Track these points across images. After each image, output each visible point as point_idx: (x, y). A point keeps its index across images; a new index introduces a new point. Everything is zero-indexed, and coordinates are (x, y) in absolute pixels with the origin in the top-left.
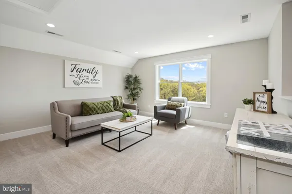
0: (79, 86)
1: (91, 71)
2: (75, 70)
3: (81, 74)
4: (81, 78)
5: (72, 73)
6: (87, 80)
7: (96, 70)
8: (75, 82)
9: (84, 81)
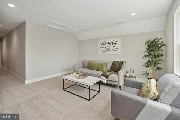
0: (105, 53)
1: (112, 43)
2: (103, 44)
3: (105, 46)
4: (106, 48)
5: (102, 46)
6: (109, 49)
7: (115, 41)
8: (103, 51)
9: (107, 50)
